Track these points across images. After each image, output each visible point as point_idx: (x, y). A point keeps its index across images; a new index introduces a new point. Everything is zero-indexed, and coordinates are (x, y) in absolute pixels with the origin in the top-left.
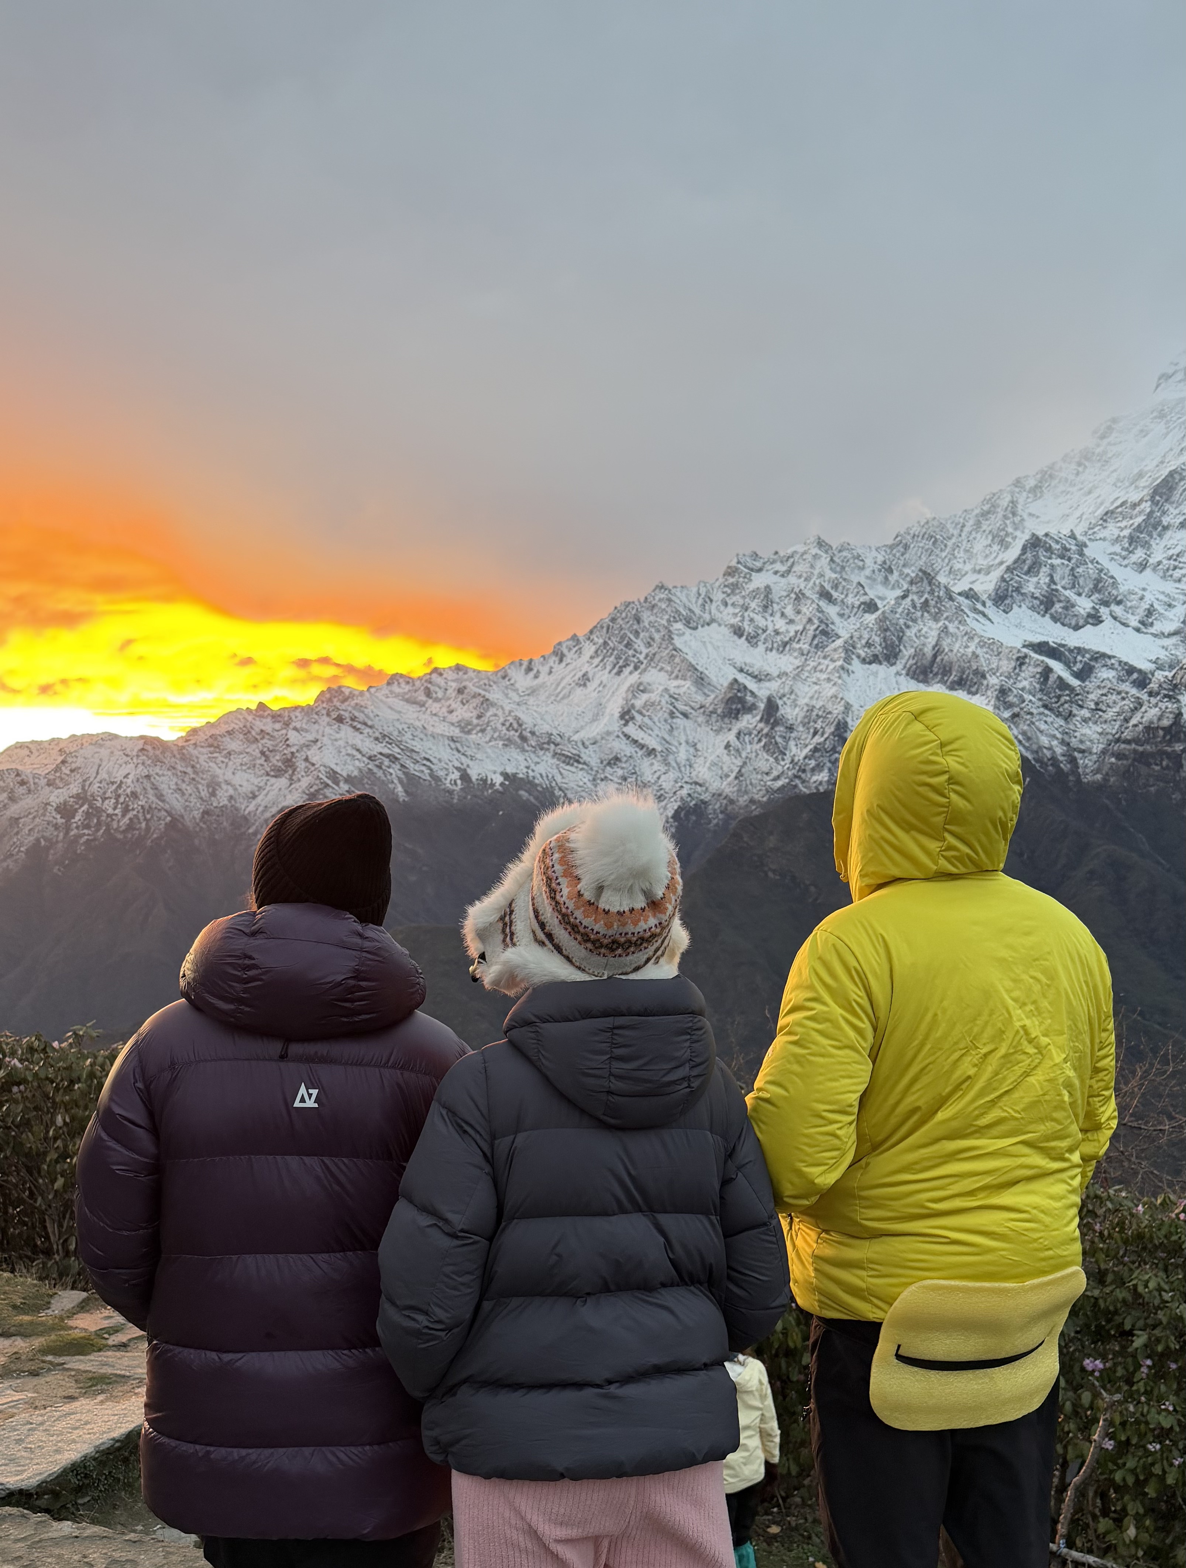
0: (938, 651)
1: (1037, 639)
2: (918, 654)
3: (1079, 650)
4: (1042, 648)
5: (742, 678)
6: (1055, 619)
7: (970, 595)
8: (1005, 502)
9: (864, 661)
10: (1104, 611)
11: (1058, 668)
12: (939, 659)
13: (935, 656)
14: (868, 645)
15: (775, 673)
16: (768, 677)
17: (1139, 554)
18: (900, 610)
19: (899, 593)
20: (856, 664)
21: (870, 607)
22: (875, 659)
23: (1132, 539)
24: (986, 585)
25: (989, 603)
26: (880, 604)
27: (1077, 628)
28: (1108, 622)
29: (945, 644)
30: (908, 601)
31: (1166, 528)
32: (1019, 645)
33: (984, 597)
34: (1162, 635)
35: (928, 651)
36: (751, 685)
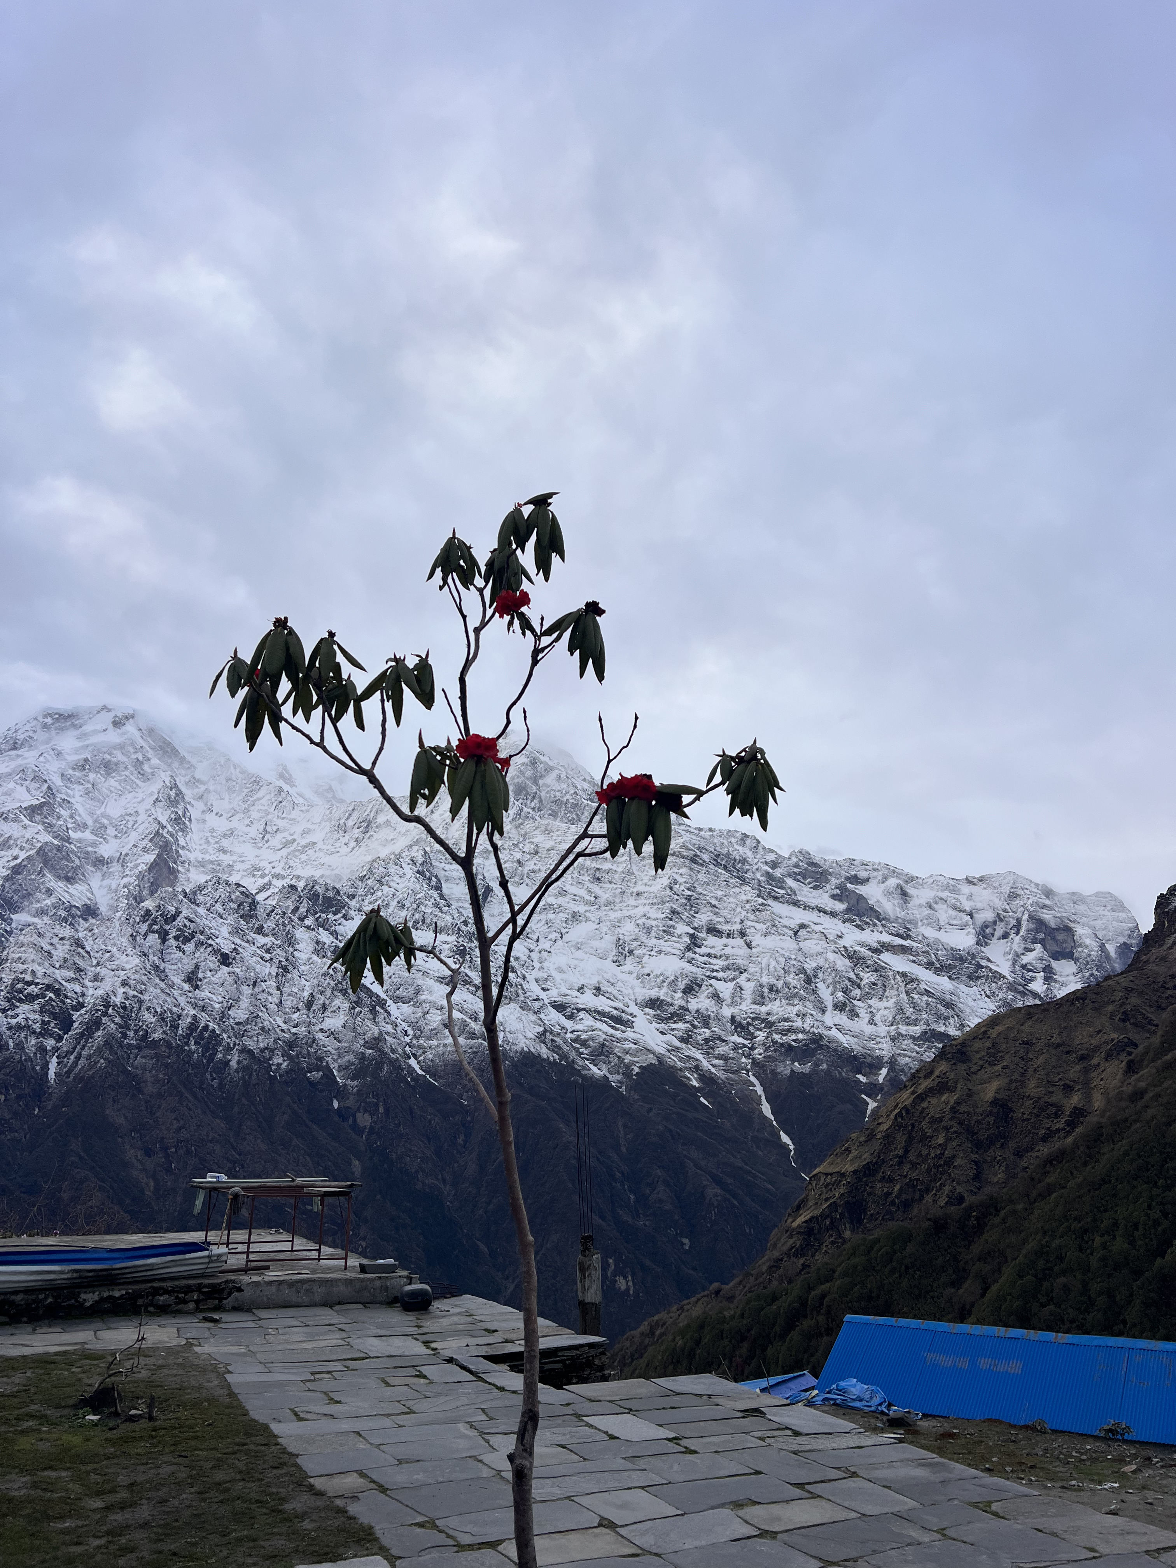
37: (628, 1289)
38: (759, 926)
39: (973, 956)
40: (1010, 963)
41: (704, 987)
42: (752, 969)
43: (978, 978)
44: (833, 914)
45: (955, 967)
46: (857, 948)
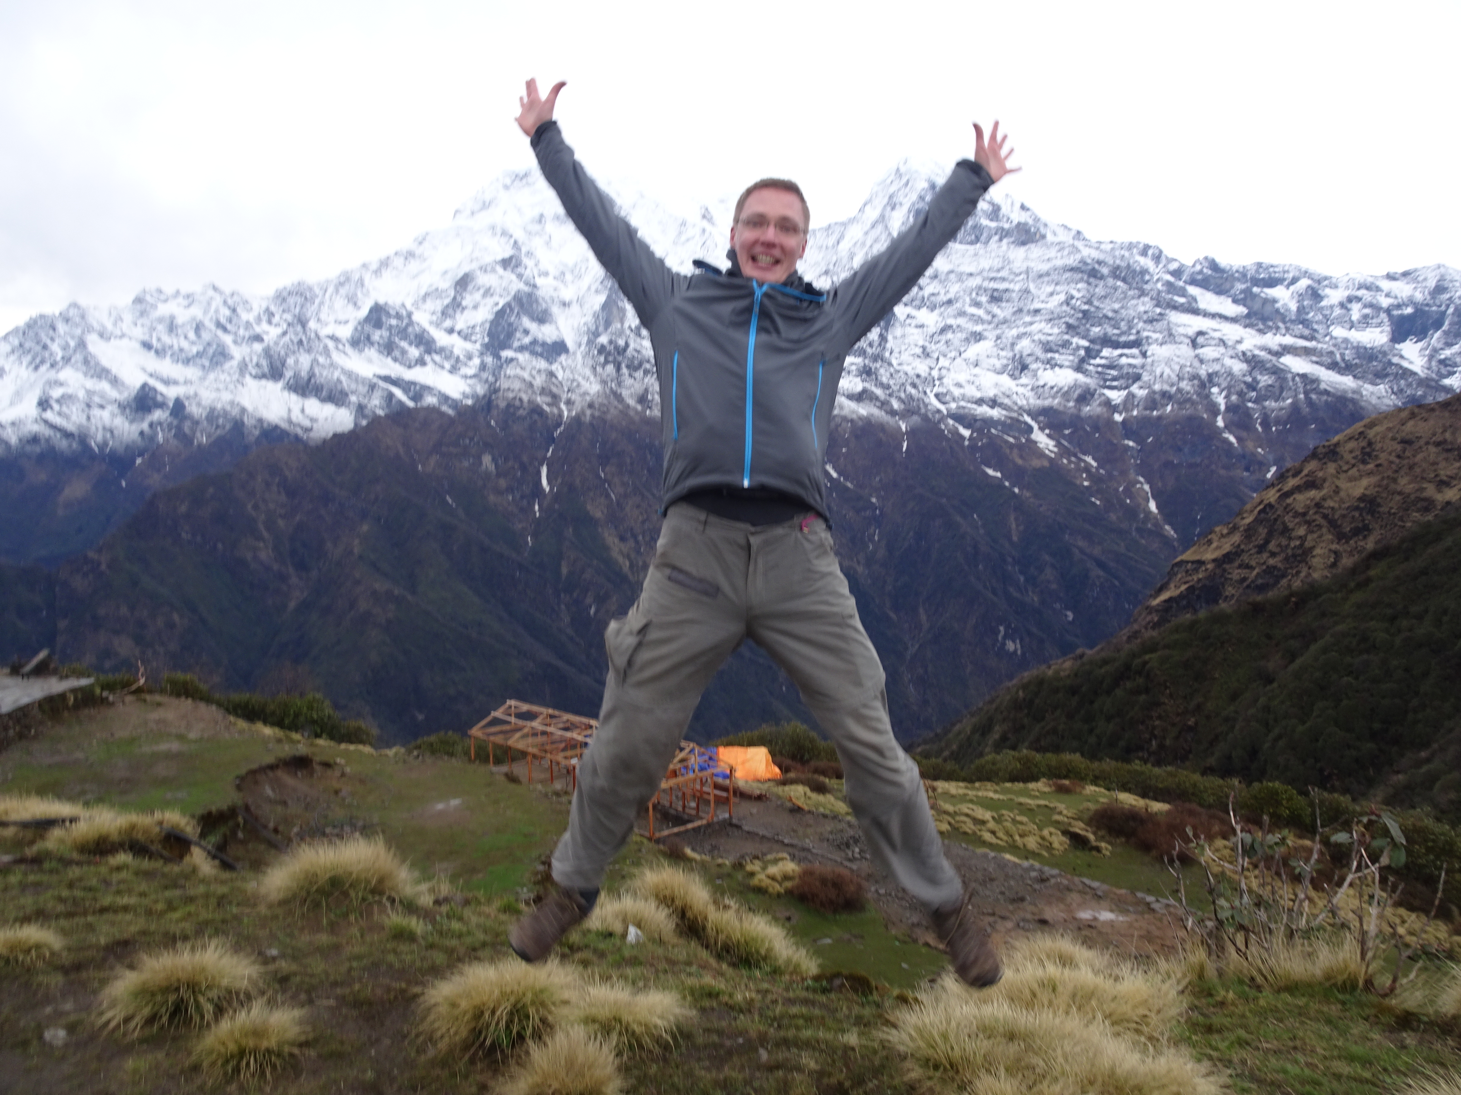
0: (311, 375)
1: (384, 372)
2: (296, 376)
3: (414, 384)
4: (387, 379)
5: (152, 382)
6: (395, 360)
7: (333, 338)
8: (356, 277)
9: (255, 377)
10: (427, 358)
11: (398, 393)
12: (313, 381)
13: (309, 380)
14: (258, 365)
15: (181, 380)
16: (176, 383)
17: (448, 323)
18: (282, 343)
19: (279, 331)
20: (248, 379)
21: (258, 338)
22: (263, 376)
23: (443, 313)
24: (345, 332)
25: (347, 345)
26: (265, 337)
27: (410, 367)
28: (430, 366)
29: (317, 371)
30: (287, 338)
31: (464, 309)
32: (370, 376)
33: (344, 340)
34: (466, 377)
35: (304, 374)
36: (160, 387)
37: (1016, 650)
38: (1155, 336)
39: (1385, 354)
40: (1426, 359)
41: (1096, 396)
42: (1146, 377)
43: (1387, 375)
44: (1234, 320)
45: (1362, 366)
46: (1257, 352)
